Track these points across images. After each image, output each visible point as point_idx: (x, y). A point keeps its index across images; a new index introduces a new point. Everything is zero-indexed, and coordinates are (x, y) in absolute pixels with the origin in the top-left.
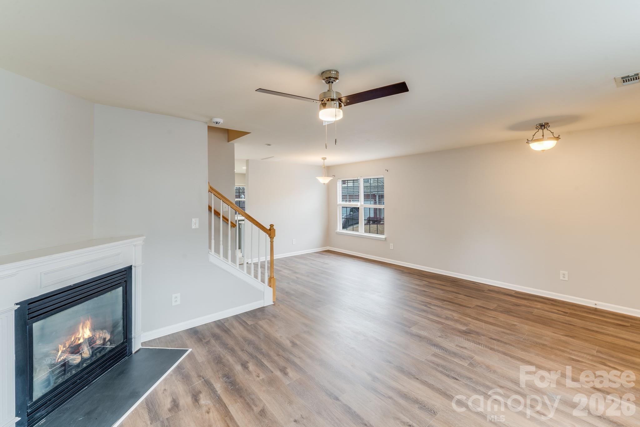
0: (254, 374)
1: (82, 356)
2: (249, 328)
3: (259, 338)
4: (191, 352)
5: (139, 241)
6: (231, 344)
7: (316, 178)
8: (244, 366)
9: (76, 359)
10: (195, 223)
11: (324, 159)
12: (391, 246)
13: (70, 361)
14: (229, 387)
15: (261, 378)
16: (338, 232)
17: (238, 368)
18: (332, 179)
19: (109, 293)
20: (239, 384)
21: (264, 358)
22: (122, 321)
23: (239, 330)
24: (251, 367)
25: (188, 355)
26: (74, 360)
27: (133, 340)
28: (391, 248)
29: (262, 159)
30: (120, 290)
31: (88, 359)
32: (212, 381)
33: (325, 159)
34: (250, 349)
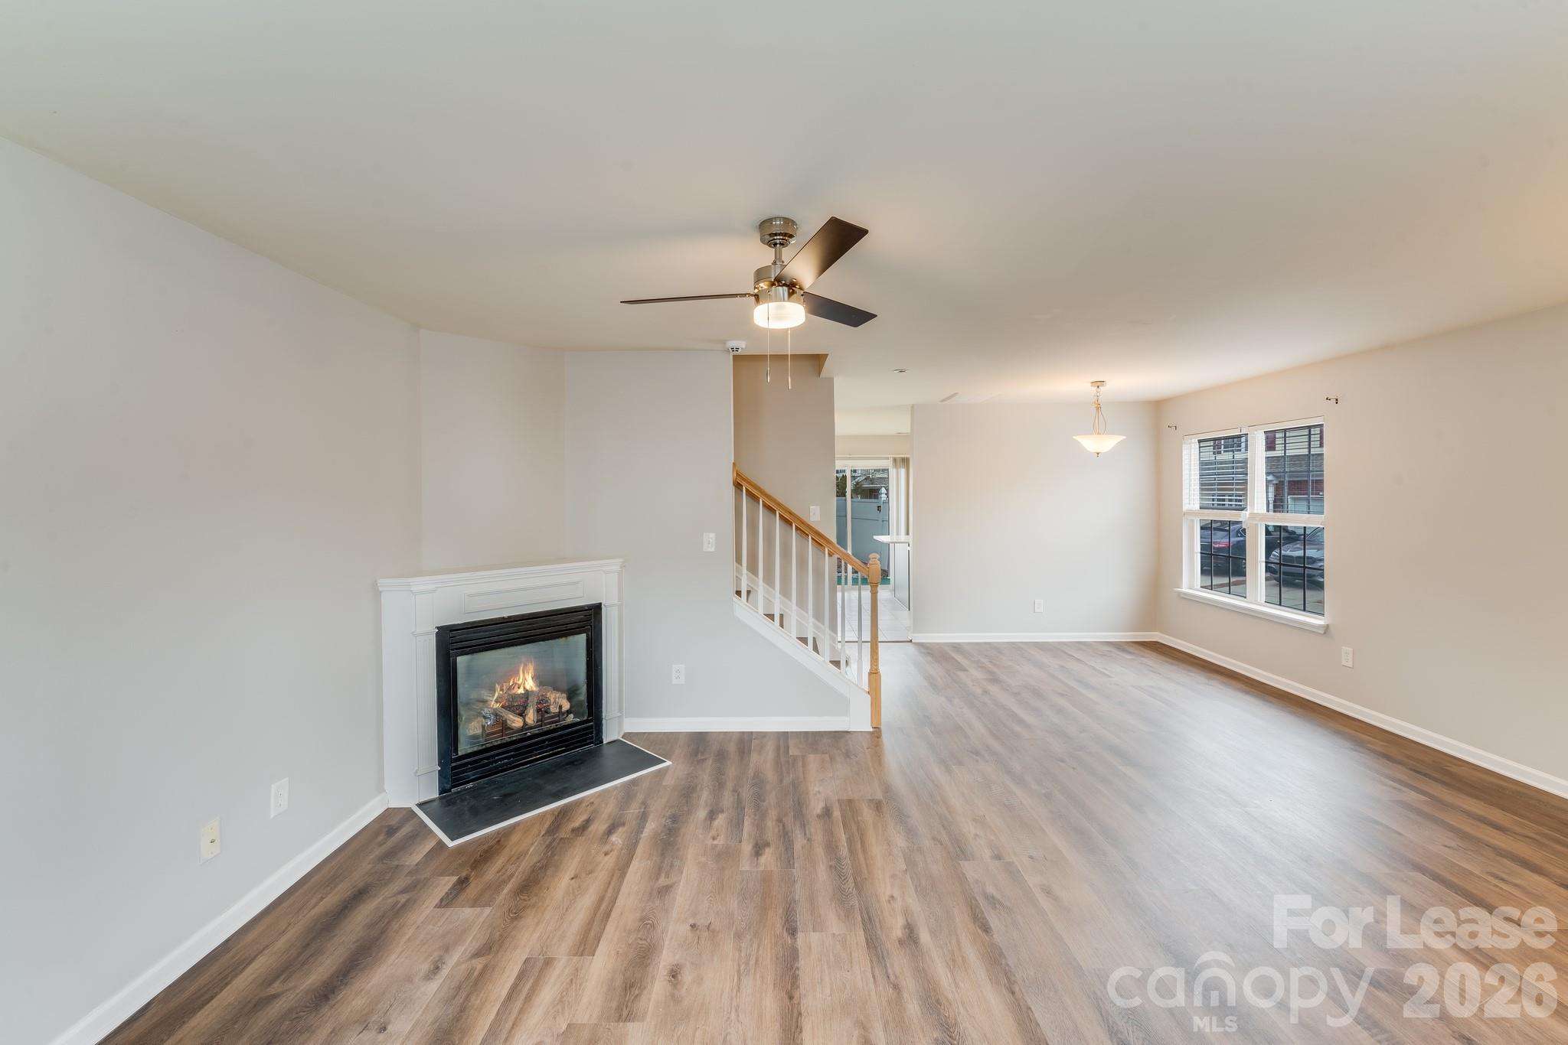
0: (713, 833)
1: (525, 721)
2: (783, 759)
3: (781, 781)
4: (668, 767)
5: (615, 565)
6: (730, 774)
7: (1074, 437)
8: (712, 816)
9: (516, 722)
10: (709, 542)
11: (1099, 384)
12: (1346, 655)
13: (508, 722)
14: (663, 834)
15: (715, 842)
16: (1185, 594)
17: (702, 814)
18: (1124, 439)
19: (564, 639)
20: (677, 837)
21: (753, 816)
22: (585, 686)
23: (764, 761)
24: (720, 820)
25: (660, 771)
26: (513, 721)
27: (604, 722)
28: (1344, 663)
29: (942, 401)
30: (582, 638)
31: (531, 728)
32: (651, 817)
33: (1103, 386)
34: (746, 793)
